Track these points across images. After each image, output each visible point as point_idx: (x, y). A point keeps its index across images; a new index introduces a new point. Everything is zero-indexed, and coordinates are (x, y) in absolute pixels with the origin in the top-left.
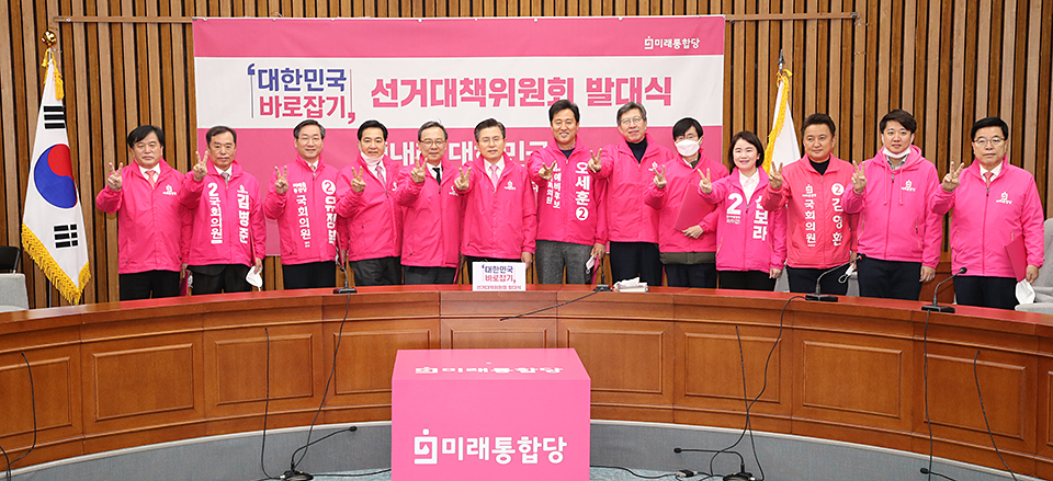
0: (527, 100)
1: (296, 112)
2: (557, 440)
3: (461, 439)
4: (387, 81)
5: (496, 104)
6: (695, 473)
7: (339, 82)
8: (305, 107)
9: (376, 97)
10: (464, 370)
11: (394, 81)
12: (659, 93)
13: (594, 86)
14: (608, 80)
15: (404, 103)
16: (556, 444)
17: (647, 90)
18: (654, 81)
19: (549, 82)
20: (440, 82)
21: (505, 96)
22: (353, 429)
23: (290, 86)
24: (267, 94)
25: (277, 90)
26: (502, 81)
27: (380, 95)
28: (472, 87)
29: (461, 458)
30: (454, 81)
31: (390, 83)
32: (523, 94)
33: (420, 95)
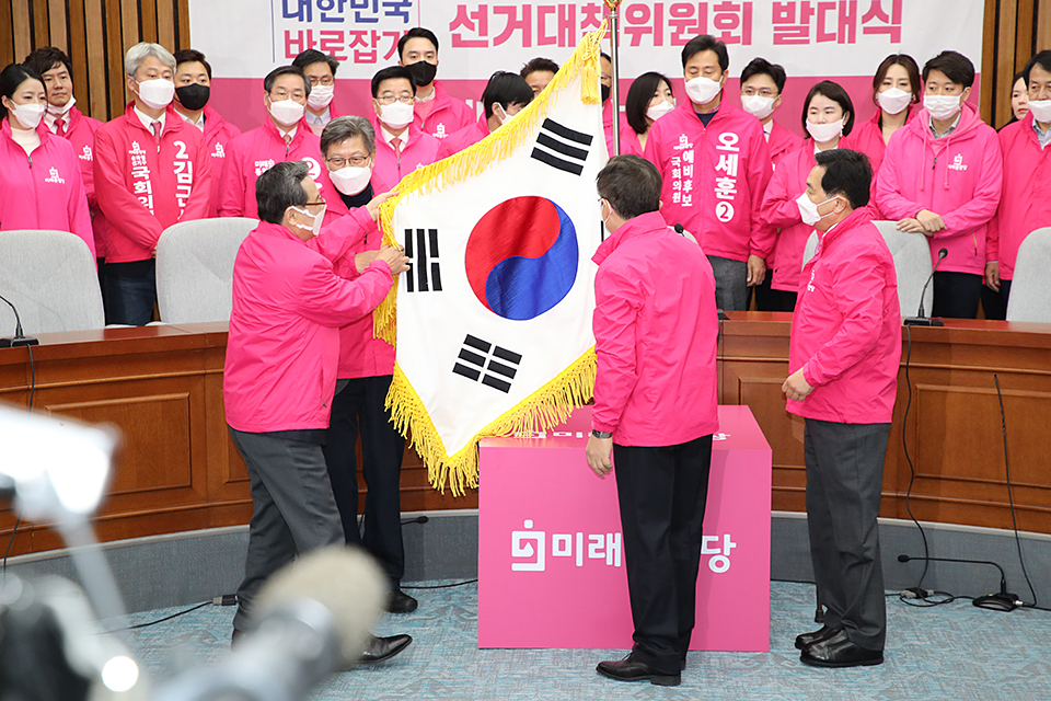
0: (682, 37)
2: (722, 539)
3: (580, 536)
4: (472, 8)
5: (635, 42)
6: (930, 592)
7: (402, 9)
8: (352, 46)
9: (455, 32)
11: (483, 8)
12: (885, 25)
13: (784, 15)
14: (805, 6)
15: (499, 41)
16: (720, 544)
17: (866, 18)
18: (876, 5)
19: (716, 8)
20: (551, 9)
21: (648, 30)
22: (423, 520)
23: (329, 14)
24: (295, 26)
25: (310, 20)
26: (644, 8)
27: (462, 30)
28: (599, 16)
29: (579, 563)
30: (572, 7)
31: (477, 10)
32: (676, 27)
33: (521, 30)
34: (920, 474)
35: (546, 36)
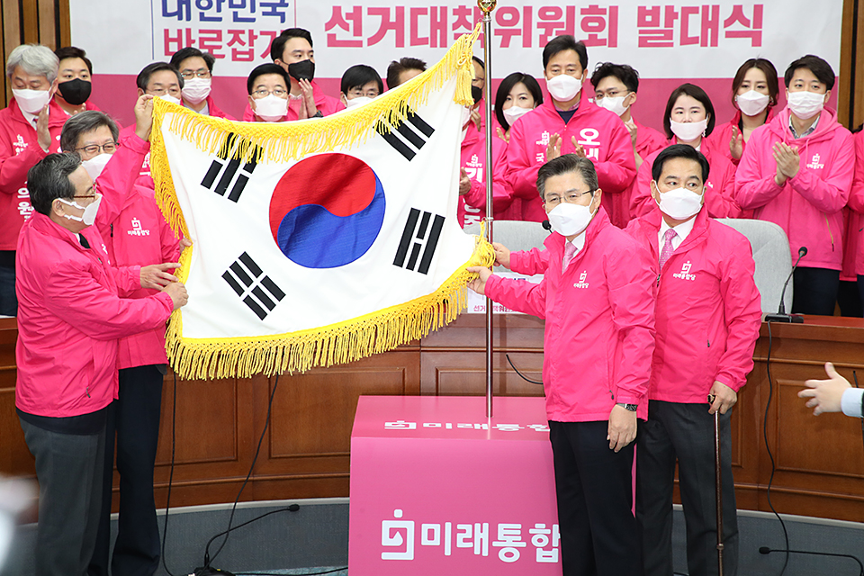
1: (216, 52)
3: (448, 526)
4: (347, 9)
5: (505, 44)
7: (279, 9)
8: (230, 44)
9: (329, 32)
10: (454, 426)
11: (358, 10)
12: (746, 29)
13: (649, 18)
14: (669, 9)
15: (372, 41)
17: (728, 23)
18: (738, 10)
19: (583, 11)
20: (423, 11)
21: (517, 32)
22: (295, 508)
23: (208, 14)
24: (174, 25)
25: (189, 18)
26: (513, 11)
27: (337, 30)
28: (470, 19)
29: (448, 552)
30: (444, 10)
31: (352, 11)
32: (544, 30)
33: (394, 31)
34: (781, 468)
35: (419, 37)
